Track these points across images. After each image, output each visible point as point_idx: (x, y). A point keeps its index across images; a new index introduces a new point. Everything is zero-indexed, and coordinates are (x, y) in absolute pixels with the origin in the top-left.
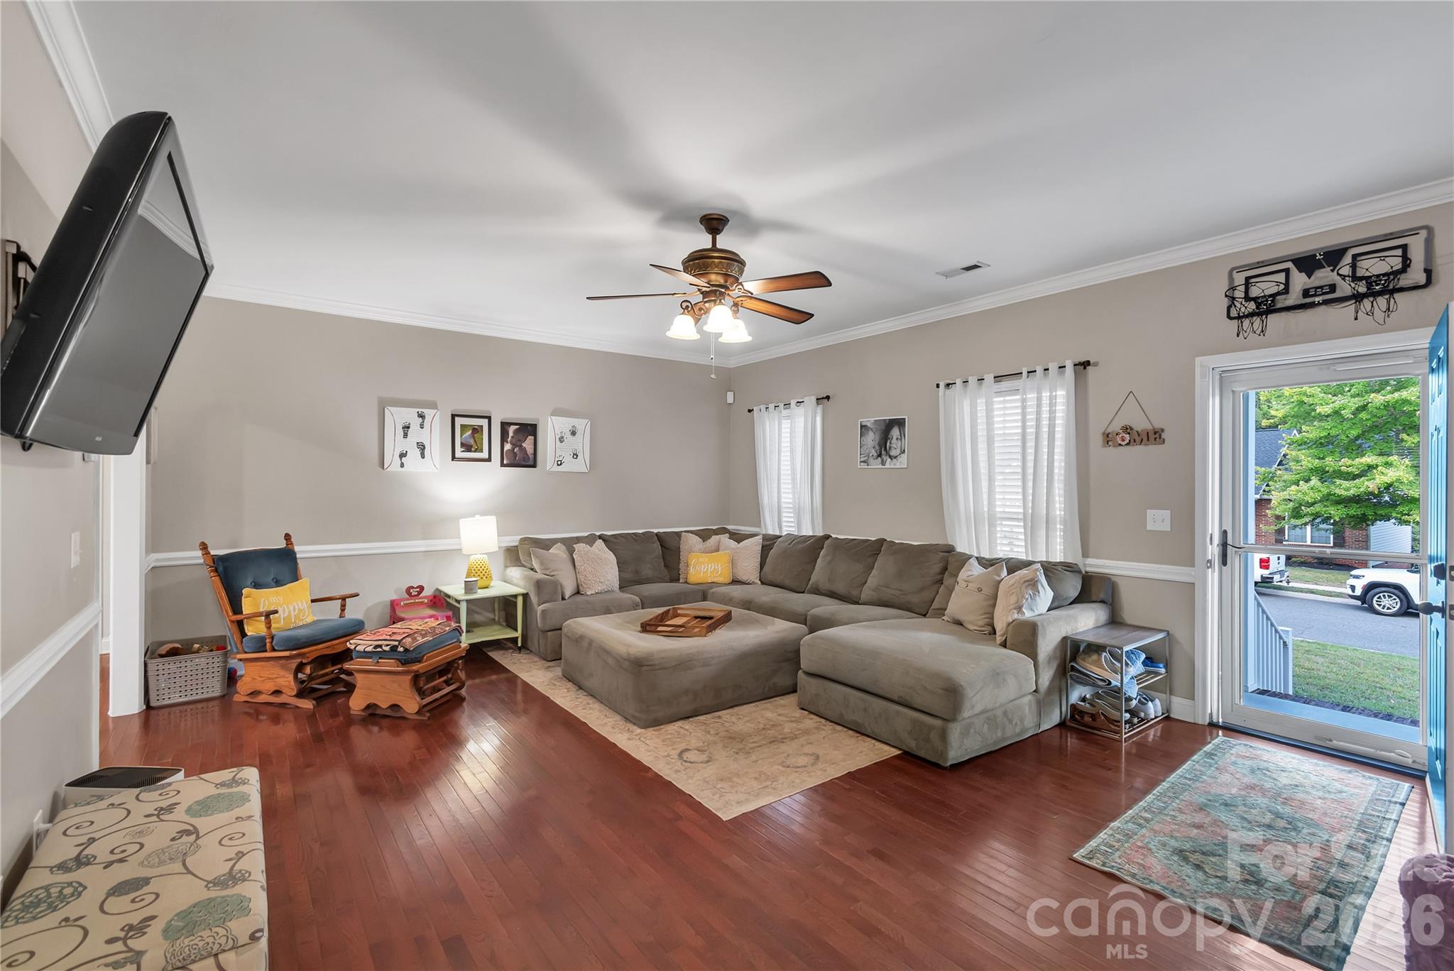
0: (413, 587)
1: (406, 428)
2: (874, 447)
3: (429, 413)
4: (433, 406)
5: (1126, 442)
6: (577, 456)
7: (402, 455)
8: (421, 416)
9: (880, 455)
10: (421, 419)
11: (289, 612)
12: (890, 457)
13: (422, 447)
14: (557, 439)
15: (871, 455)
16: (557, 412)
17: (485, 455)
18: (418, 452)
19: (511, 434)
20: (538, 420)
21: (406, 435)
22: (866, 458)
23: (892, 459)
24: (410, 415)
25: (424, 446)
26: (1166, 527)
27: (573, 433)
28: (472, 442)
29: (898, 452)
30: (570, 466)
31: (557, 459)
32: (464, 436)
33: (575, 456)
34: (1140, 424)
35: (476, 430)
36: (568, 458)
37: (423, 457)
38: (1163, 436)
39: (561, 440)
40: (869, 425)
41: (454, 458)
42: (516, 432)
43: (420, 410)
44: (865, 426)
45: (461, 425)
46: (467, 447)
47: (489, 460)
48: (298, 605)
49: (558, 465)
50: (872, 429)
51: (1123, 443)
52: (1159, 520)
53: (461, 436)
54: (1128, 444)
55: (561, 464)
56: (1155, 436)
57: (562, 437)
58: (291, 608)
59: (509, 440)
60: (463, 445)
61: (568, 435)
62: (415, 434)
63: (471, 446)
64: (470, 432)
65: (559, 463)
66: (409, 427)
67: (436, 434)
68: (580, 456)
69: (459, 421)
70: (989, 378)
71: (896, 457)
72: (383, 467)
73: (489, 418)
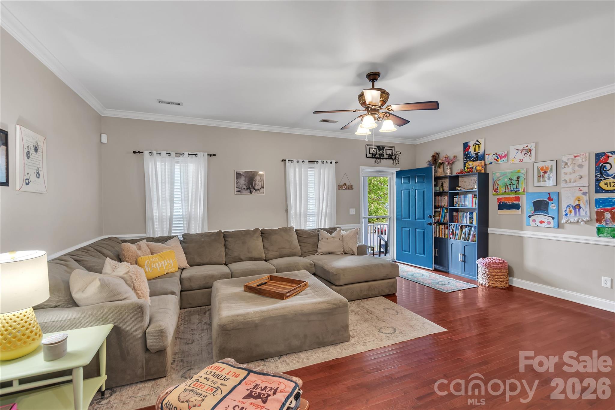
2: (245, 184)
5: (345, 188)
9: (248, 188)
12: (255, 189)
14: (25, 154)
15: (243, 188)
22: (240, 189)
23: (256, 191)
26: (354, 213)
27: (36, 149)
29: (260, 187)
31: (25, 177)
33: (38, 175)
34: (348, 184)
36: (33, 177)
38: (353, 187)
39: (28, 155)
40: (241, 173)
44: (238, 173)
50: (243, 176)
51: (344, 189)
52: (352, 211)
54: (345, 189)
56: (350, 187)
57: (29, 152)
65: (27, 182)
68: (41, 175)
70: (307, 161)
71: (258, 190)
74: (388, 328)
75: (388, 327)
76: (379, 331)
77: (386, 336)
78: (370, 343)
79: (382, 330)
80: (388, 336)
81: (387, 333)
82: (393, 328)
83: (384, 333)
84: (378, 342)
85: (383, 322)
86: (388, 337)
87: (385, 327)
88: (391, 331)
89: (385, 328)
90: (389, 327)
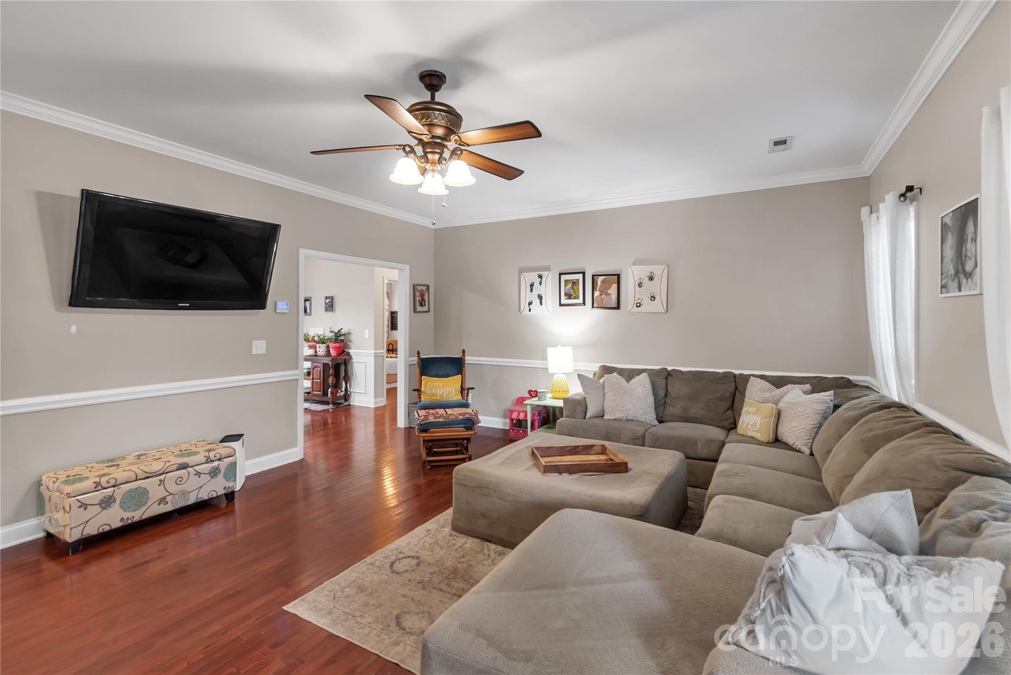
0: (532, 391)
1: (532, 285)
2: (952, 260)
3: (544, 274)
4: (548, 269)
6: (655, 298)
7: (530, 303)
8: (540, 277)
9: (957, 273)
10: (540, 279)
11: (443, 392)
12: (966, 275)
13: (540, 297)
14: (637, 285)
15: (950, 274)
16: (636, 263)
17: (581, 301)
18: (538, 301)
19: (599, 284)
20: (621, 270)
21: (531, 291)
22: (946, 280)
23: (967, 279)
24: (533, 277)
25: (542, 297)
27: (651, 278)
28: (572, 292)
29: (973, 265)
30: (648, 306)
31: (636, 302)
32: (567, 288)
33: (653, 298)
35: (575, 283)
36: (646, 301)
37: (541, 304)
39: (640, 285)
40: (948, 222)
41: (561, 305)
42: (603, 282)
43: (539, 273)
44: (945, 224)
45: (565, 280)
46: (569, 296)
47: (584, 303)
48: (449, 389)
49: (637, 307)
50: (950, 229)
53: (565, 288)
55: (640, 306)
57: (641, 283)
58: (445, 390)
59: (598, 288)
60: (566, 294)
61: (646, 281)
62: (537, 290)
63: (571, 295)
64: (571, 284)
65: (638, 305)
66: (533, 285)
67: (550, 288)
68: (657, 297)
69: (564, 278)
71: (971, 274)
72: (520, 311)
73: (584, 273)
74: (406, 568)
75: (407, 571)
76: (418, 558)
77: (404, 553)
78: (422, 536)
79: (415, 562)
80: (401, 555)
81: (404, 559)
82: (397, 573)
83: (409, 557)
84: (412, 540)
85: (420, 579)
86: (401, 553)
87: (412, 571)
88: (399, 565)
89: (412, 568)
90: (404, 572)
